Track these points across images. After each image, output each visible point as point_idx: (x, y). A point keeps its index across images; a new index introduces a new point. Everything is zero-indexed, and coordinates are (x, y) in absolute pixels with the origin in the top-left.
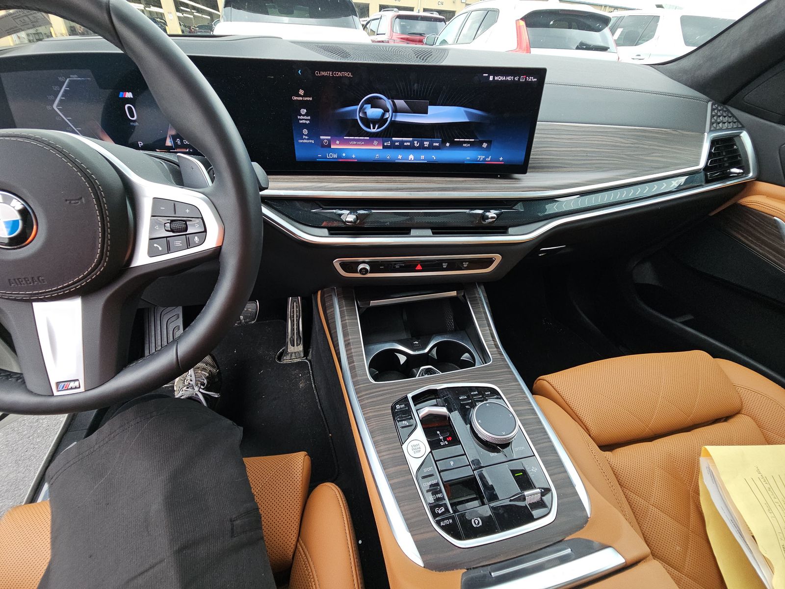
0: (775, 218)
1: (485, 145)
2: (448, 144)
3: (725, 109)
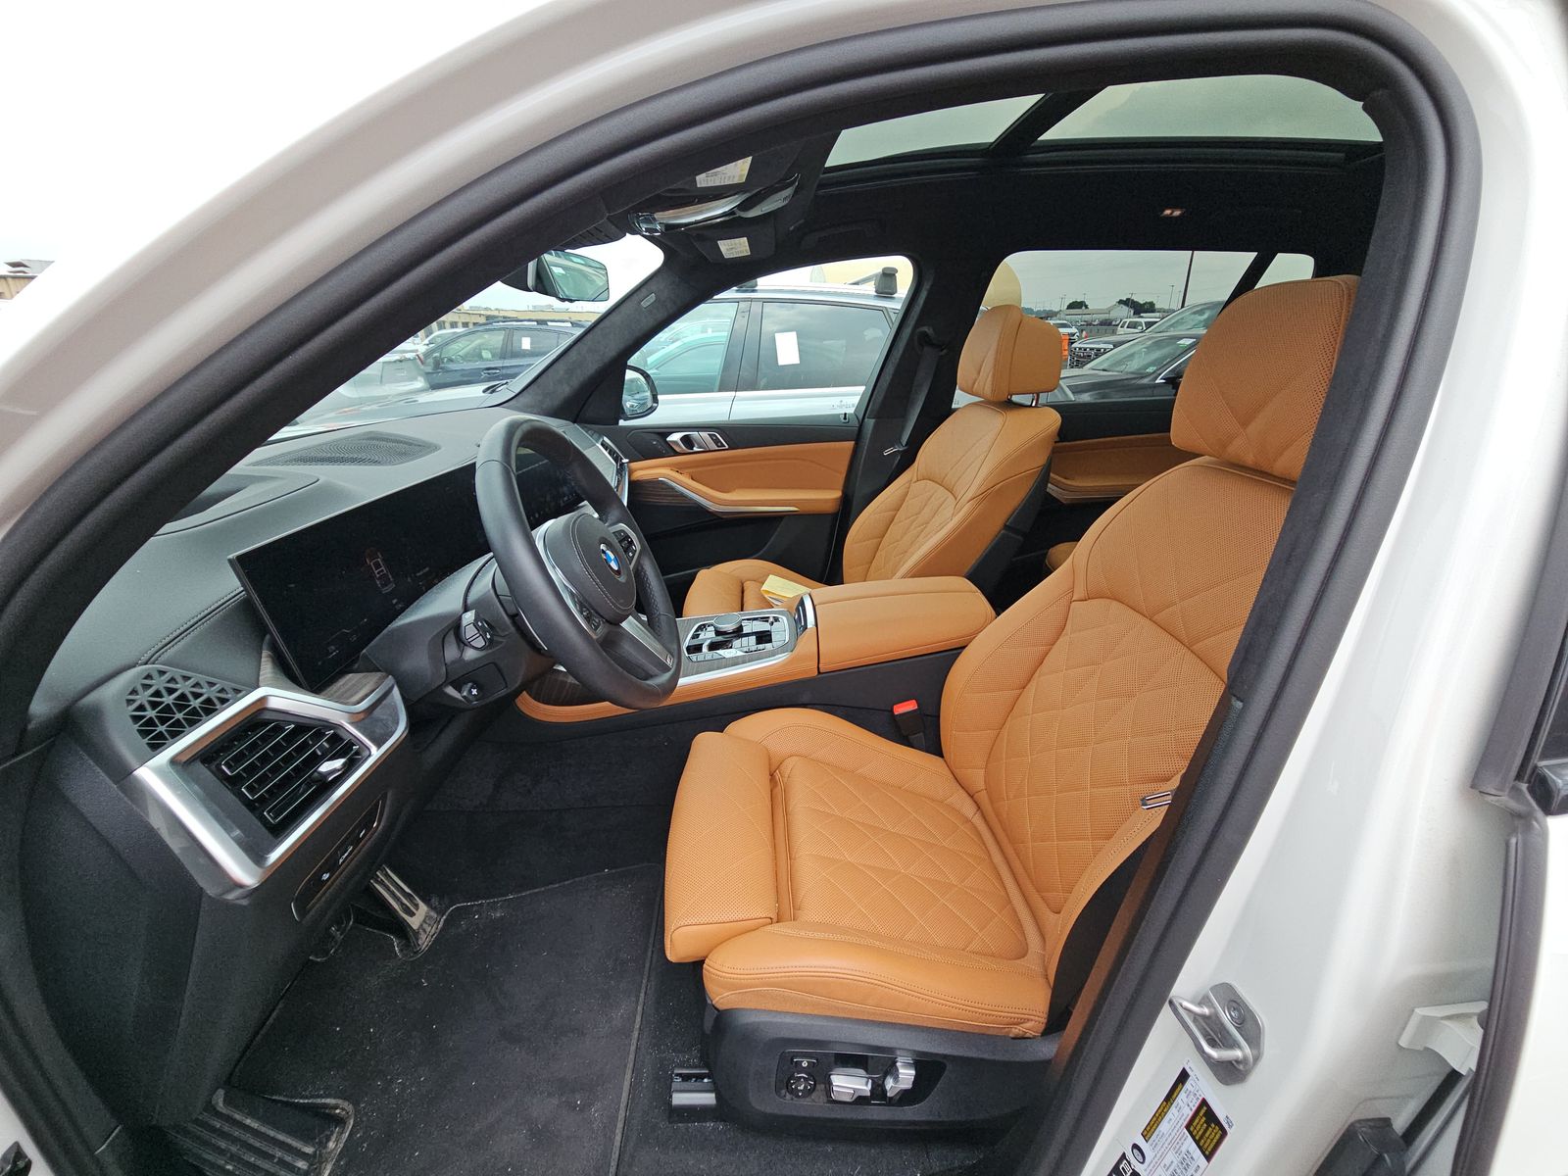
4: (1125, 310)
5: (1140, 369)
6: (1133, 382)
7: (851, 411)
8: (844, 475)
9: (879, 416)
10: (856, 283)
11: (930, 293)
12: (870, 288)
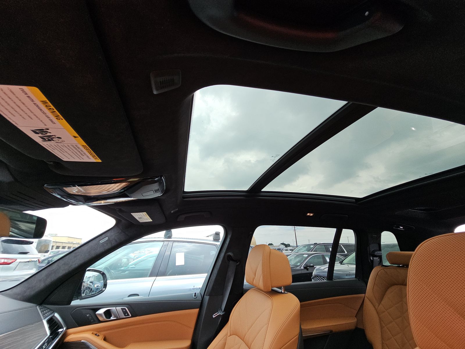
0: (82, 341)
3: (44, 307)
4: (283, 246)
5: (295, 264)
6: (295, 268)
7: (198, 292)
8: (193, 329)
9: (210, 295)
10: (208, 236)
11: (231, 239)
12: (212, 238)
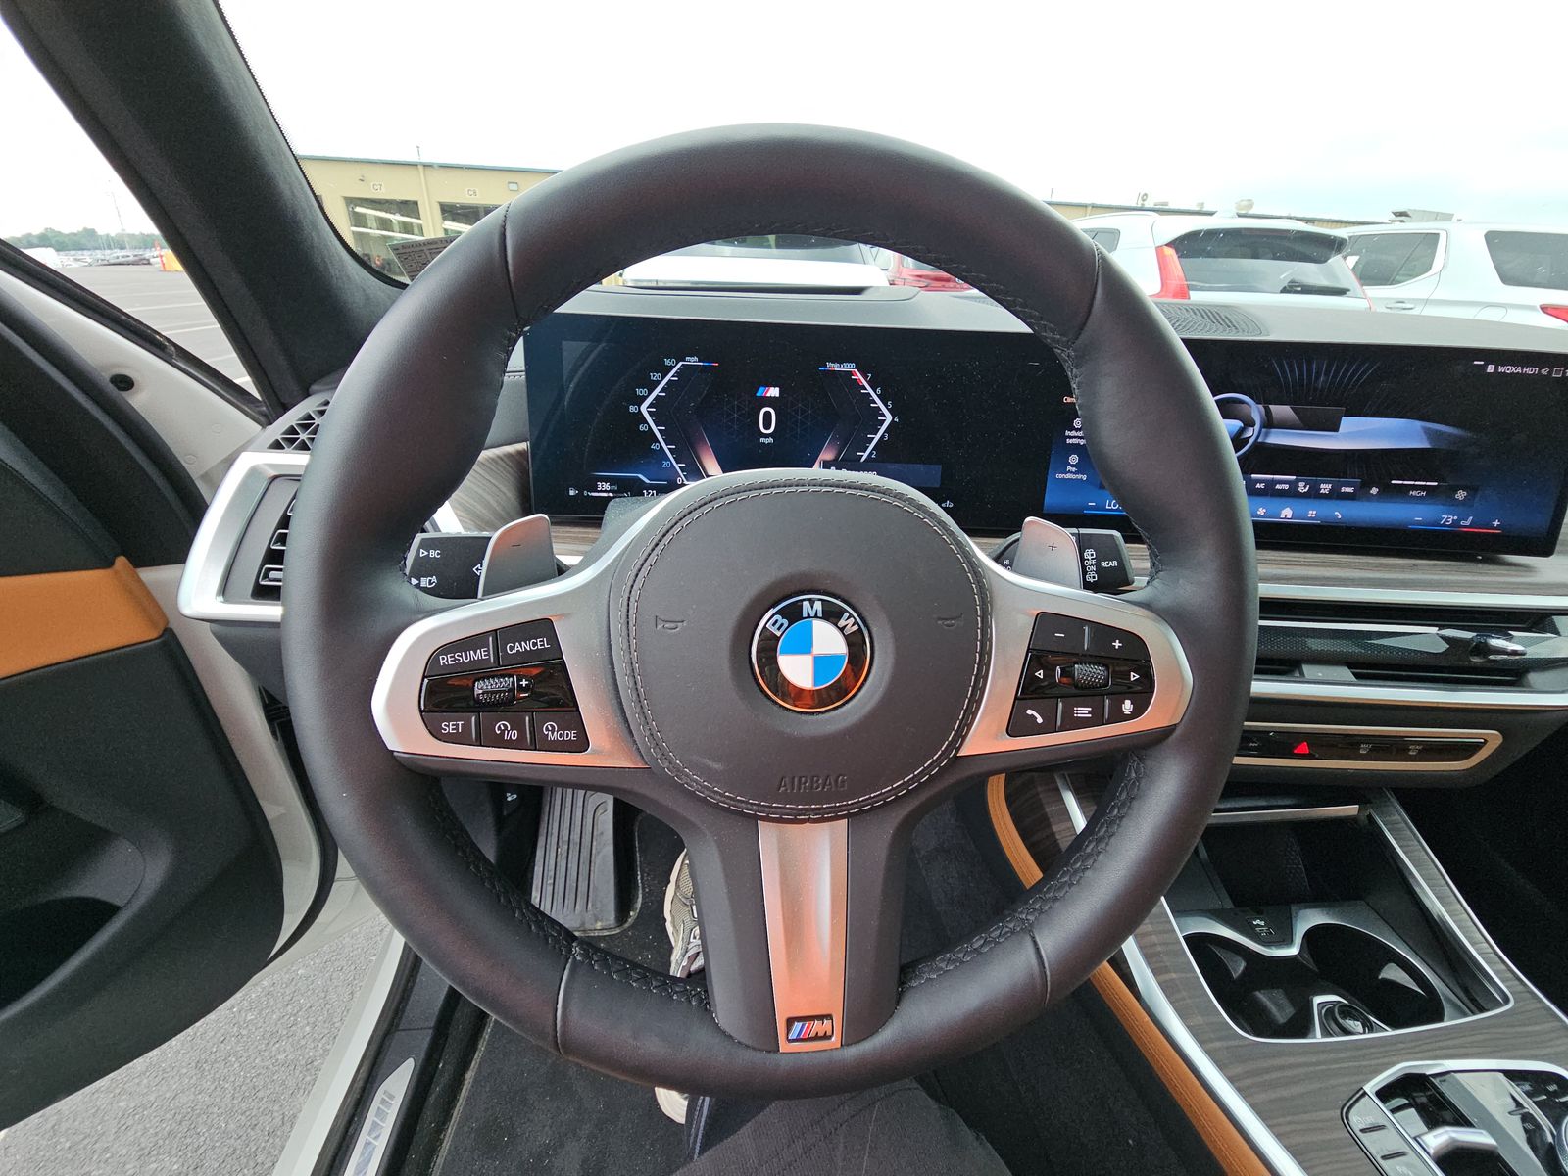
1: (1461, 495)
2: (1374, 491)
